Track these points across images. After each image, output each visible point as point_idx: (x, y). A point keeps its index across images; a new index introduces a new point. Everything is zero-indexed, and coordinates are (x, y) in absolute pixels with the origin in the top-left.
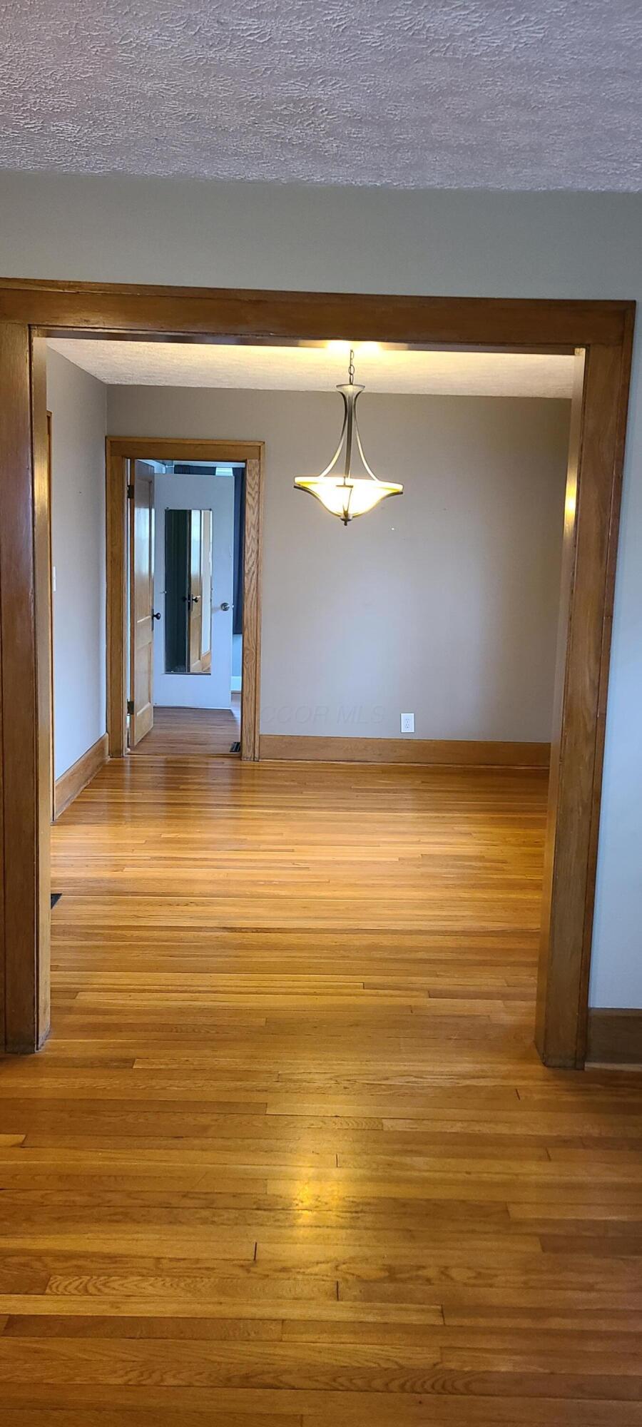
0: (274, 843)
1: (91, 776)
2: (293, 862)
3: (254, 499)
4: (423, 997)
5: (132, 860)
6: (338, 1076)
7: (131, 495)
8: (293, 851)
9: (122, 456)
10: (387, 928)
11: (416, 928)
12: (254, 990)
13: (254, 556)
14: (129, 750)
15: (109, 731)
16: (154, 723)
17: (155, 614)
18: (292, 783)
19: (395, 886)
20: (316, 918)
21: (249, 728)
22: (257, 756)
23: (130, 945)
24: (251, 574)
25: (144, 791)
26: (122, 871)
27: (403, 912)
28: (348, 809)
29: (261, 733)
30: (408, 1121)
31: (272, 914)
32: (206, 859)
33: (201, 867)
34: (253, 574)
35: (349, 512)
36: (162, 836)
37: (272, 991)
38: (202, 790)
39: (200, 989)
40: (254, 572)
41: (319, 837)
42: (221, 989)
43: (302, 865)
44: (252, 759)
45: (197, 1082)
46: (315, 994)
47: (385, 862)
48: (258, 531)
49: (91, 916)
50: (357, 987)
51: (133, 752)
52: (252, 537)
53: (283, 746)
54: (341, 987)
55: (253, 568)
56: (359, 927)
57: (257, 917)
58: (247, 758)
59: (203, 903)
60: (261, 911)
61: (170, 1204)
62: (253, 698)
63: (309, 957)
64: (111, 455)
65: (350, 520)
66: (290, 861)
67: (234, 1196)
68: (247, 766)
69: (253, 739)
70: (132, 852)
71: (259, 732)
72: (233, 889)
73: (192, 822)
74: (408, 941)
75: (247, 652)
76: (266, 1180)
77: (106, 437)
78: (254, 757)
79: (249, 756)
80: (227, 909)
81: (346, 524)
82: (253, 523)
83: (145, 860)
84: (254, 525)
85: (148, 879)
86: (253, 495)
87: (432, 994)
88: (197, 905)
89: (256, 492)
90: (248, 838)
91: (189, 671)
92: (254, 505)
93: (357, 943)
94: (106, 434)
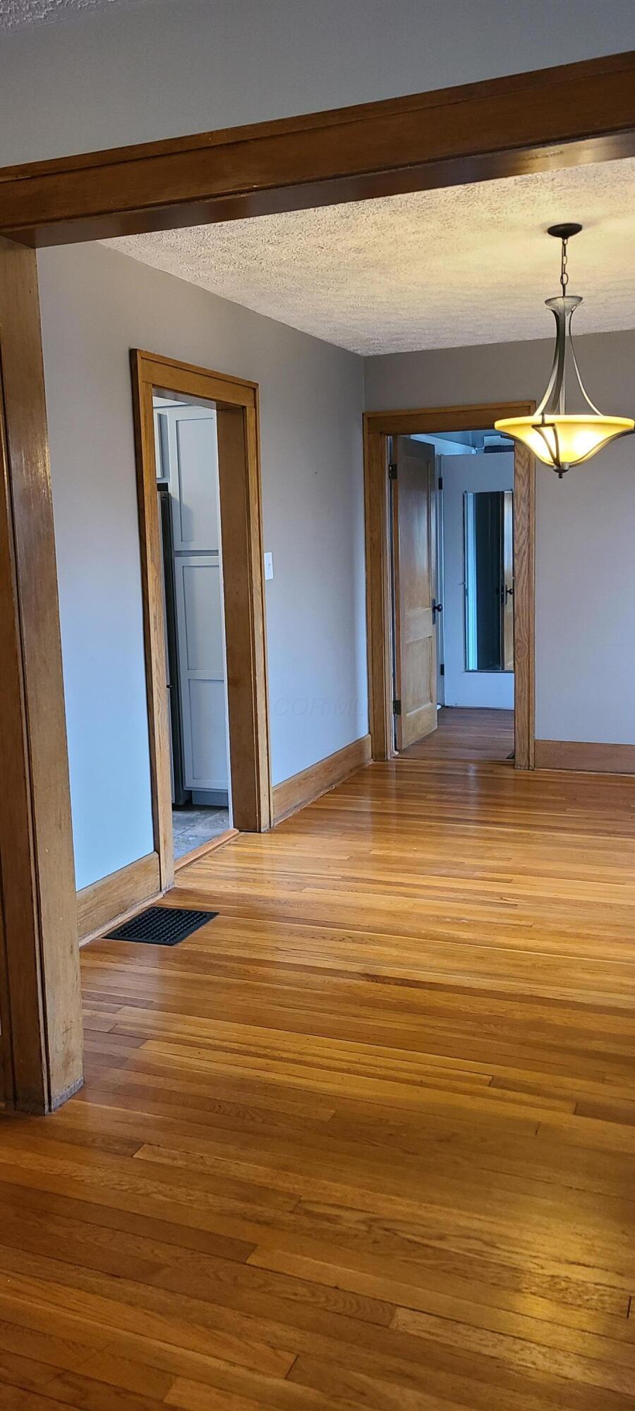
0: (493, 870)
1: (339, 780)
2: (501, 896)
3: (523, 467)
4: (564, 1111)
5: (321, 878)
6: (375, 1220)
7: (393, 475)
8: (510, 881)
9: (381, 433)
10: (571, 999)
11: (613, 1003)
12: (344, 1065)
13: (525, 533)
14: (397, 753)
15: (372, 731)
16: (438, 725)
17: (437, 606)
18: (559, 798)
19: (617, 940)
20: (488, 974)
21: (523, 732)
22: (532, 763)
23: (246, 984)
24: (522, 555)
25: (384, 799)
26: (301, 891)
27: (609, 978)
28: (610, 833)
29: (536, 738)
30: (433, 1319)
31: (435, 962)
32: (401, 884)
33: (389, 893)
34: (524, 554)
35: (562, 459)
36: (371, 853)
37: (369, 1070)
38: (452, 801)
39: (284, 1055)
40: (525, 552)
41: (552, 867)
42: (308, 1059)
43: (512, 901)
44: (527, 768)
45: (192, 1192)
46: (422, 1084)
47: (620, 906)
48: (529, 505)
49: (229, 943)
50: (481, 1082)
51: (400, 756)
52: (522, 511)
53: (562, 754)
54: (459, 1078)
55: (523, 547)
56: (534, 994)
57: (416, 965)
58: (521, 766)
59: (363, 939)
60: (422, 957)
61: (32, 1384)
62: (527, 698)
63: (444, 1029)
64: (369, 433)
65: (565, 471)
66: (498, 894)
67: (118, 1394)
68: (521, 775)
69: (527, 746)
70: (326, 870)
71: (534, 737)
72: (407, 926)
73: (414, 837)
74: (591, 1022)
75: (518, 644)
76: (177, 1375)
77: (363, 414)
78: (529, 766)
79: (524, 765)
80: (386, 950)
81: (560, 477)
82: (523, 496)
83: (334, 880)
84: (524, 499)
85: (320, 903)
86: (523, 464)
87: (582, 1109)
88: (354, 941)
89: (527, 460)
90: (466, 863)
91: (503, 668)
92: (523, 475)
93: (518, 1015)
94: (364, 411)
